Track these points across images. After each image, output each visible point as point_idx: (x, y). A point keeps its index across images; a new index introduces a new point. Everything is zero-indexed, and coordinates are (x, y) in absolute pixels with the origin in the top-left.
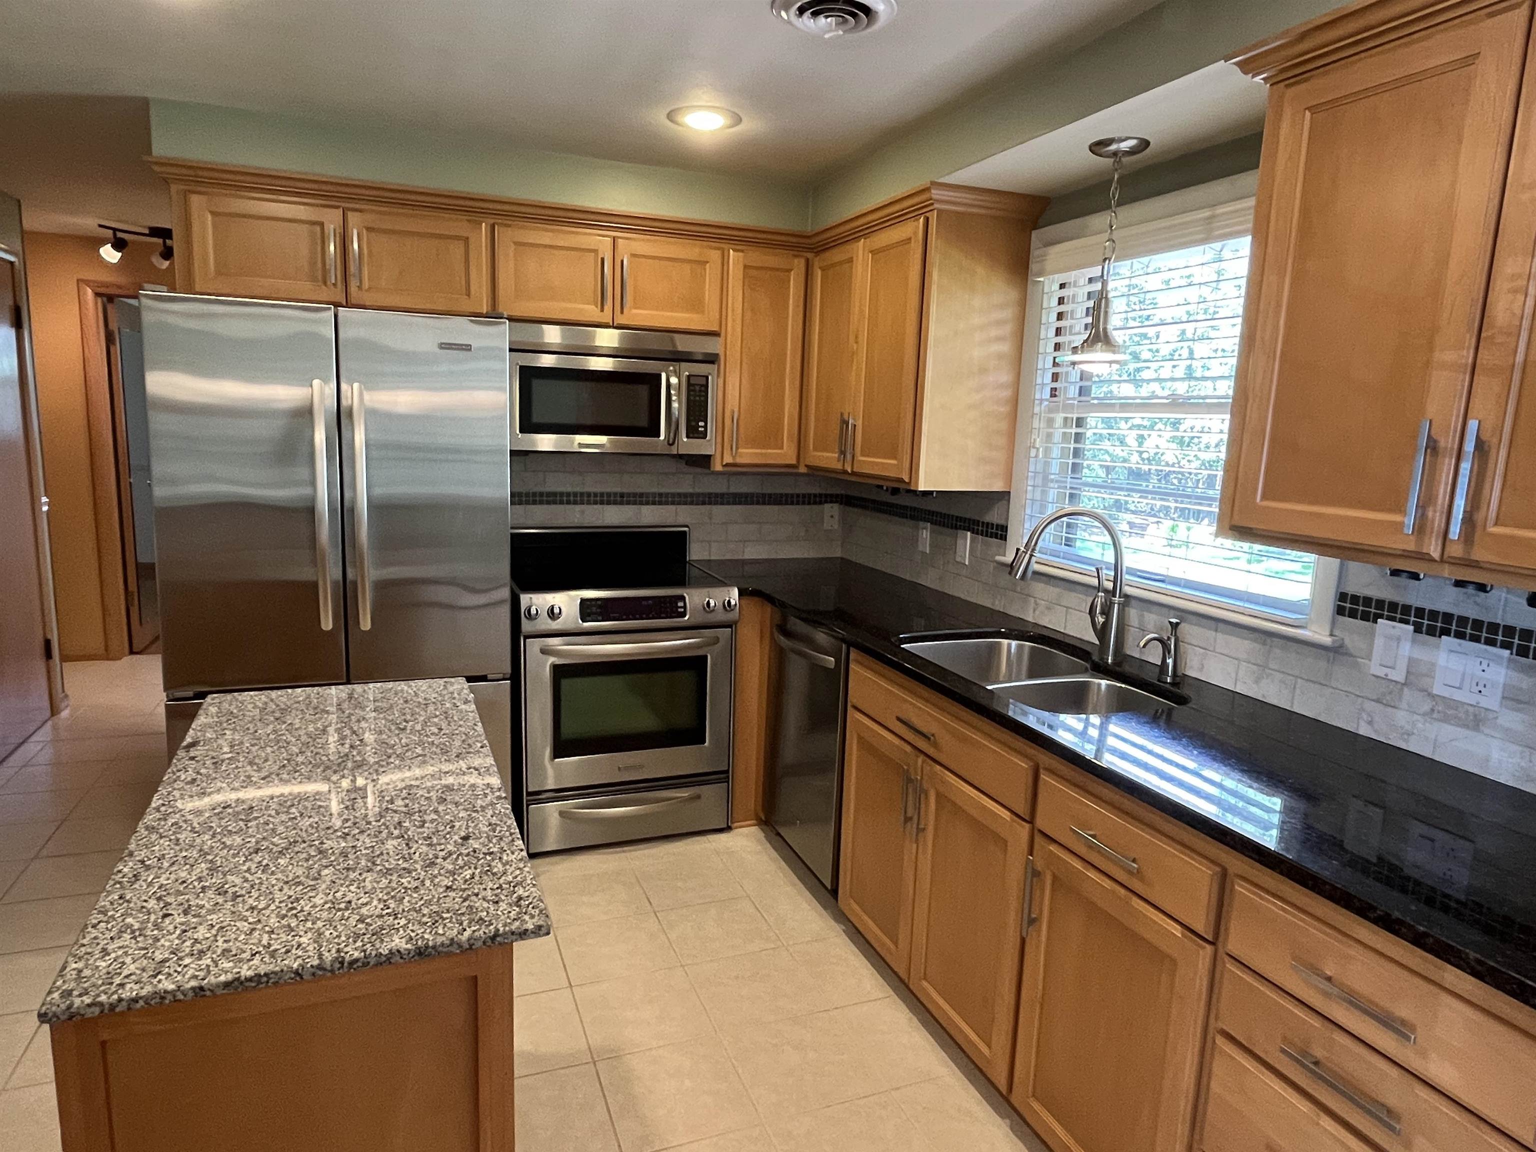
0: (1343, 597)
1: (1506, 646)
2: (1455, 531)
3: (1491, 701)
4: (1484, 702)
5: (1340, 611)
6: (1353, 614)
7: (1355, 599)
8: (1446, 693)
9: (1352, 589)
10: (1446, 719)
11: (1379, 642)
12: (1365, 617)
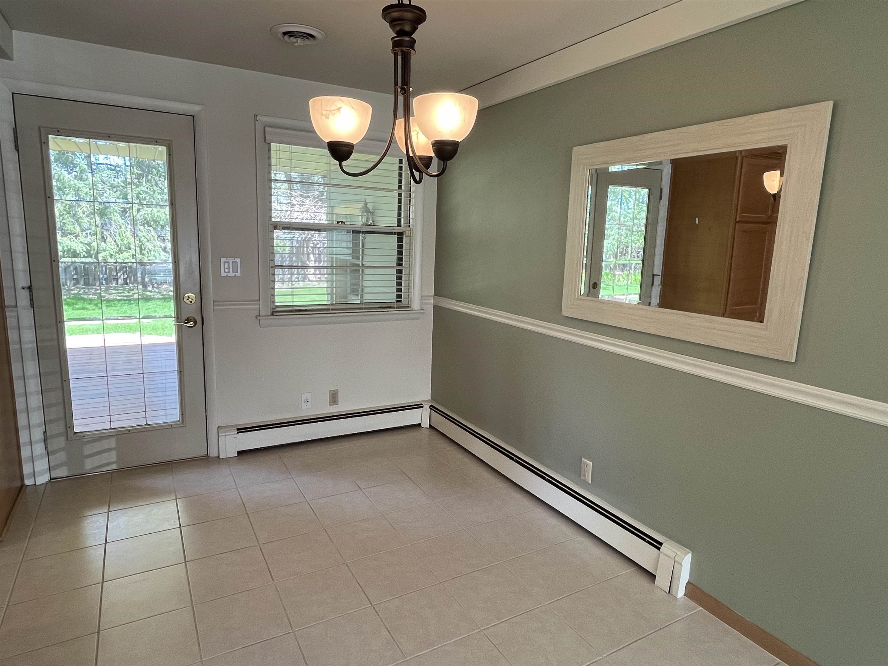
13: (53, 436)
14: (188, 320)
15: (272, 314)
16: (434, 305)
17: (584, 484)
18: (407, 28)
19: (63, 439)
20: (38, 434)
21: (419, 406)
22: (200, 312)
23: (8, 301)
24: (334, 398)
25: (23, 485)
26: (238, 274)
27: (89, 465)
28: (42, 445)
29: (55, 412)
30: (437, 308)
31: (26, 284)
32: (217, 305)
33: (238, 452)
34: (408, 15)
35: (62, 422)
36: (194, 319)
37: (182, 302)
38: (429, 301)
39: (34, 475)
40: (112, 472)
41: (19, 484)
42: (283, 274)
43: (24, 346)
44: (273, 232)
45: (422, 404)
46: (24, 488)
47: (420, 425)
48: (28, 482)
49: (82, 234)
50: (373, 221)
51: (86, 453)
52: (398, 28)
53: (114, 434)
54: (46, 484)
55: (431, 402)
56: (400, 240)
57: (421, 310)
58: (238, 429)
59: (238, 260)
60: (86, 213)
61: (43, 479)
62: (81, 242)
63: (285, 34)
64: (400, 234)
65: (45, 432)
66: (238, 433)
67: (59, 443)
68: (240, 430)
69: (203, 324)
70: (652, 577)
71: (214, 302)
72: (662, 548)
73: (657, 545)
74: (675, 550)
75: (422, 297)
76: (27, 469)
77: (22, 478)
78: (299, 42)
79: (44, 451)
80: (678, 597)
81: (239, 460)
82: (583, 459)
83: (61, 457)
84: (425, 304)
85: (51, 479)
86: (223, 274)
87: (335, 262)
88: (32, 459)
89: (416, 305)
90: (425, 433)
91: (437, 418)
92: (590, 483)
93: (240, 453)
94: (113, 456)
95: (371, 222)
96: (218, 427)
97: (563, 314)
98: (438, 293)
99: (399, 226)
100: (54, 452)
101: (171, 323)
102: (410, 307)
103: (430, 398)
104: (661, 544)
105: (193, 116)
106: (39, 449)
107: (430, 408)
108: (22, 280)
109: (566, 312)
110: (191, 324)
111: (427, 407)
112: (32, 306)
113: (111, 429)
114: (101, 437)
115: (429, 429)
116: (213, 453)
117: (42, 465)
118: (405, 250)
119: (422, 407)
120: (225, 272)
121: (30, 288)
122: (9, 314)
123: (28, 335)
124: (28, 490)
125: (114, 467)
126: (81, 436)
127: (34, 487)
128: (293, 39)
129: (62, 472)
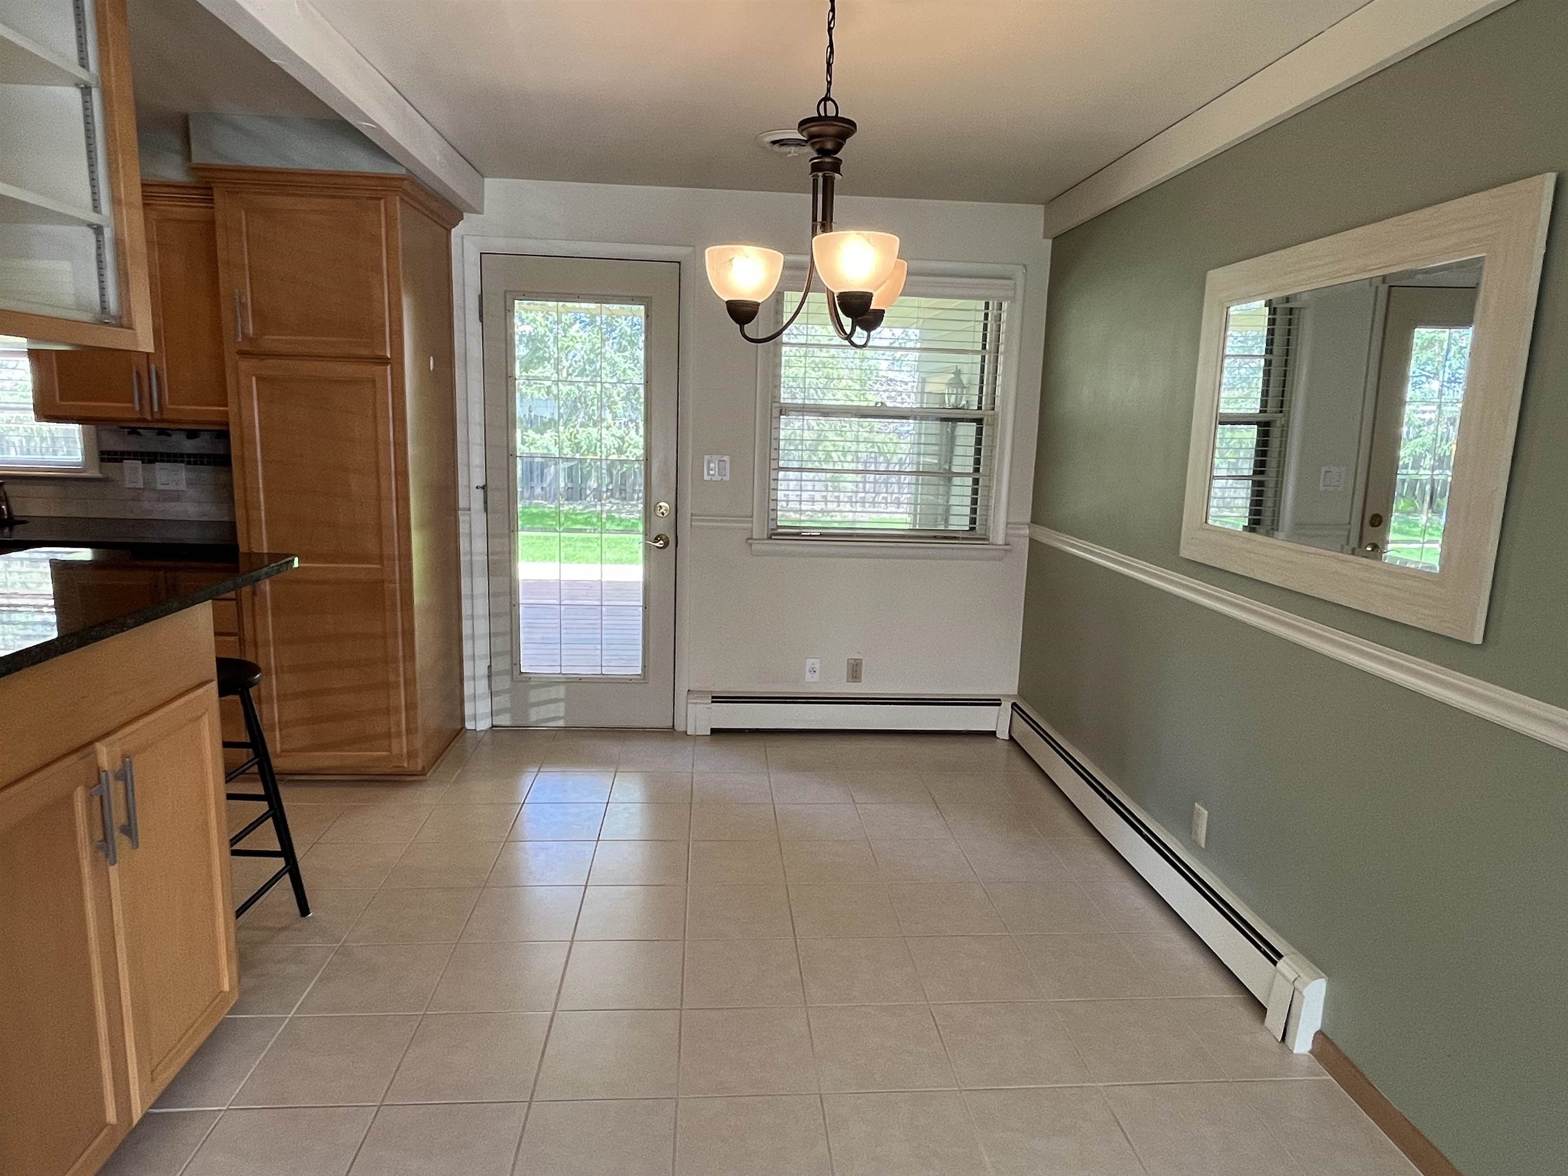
0: (102, 453)
1: (182, 462)
2: (156, 409)
3: (183, 486)
4: (179, 488)
5: (102, 460)
6: (109, 460)
7: (109, 453)
8: (163, 487)
9: (106, 448)
10: (165, 500)
11: (127, 472)
12: (116, 461)
13: (499, 673)
14: (656, 540)
15: (770, 538)
16: (1030, 539)
17: (1193, 846)
18: (829, 145)
19: (508, 678)
20: (482, 668)
21: (996, 702)
22: (674, 529)
23: (462, 503)
24: (855, 672)
25: (463, 727)
26: (727, 478)
27: (535, 716)
28: (485, 682)
29: (501, 644)
30: (1034, 544)
31: (481, 483)
32: (696, 520)
33: (712, 729)
34: (830, 130)
35: (508, 658)
36: (667, 538)
37: (653, 514)
38: (1022, 532)
39: (475, 717)
40: (559, 729)
41: (459, 727)
42: (899, 493)
43: (475, 558)
44: (780, 418)
45: (1000, 700)
46: (464, 730)
47: (993, 733)
48: (469, 725)
49: (615, 423)
50: (967, 402)
51: (532, 700)
52: (817, 146)
53: (562, 680)
54: (486, 731)
55: (1016, 699)
56: (979, 432)
57: (1006, 545)
58: (713, 697)
59: (726, 458)
60: (622, 395)
61: (483, 725)
62: (613, 435)
63: (774, 142)
64: (979, 421)
65: (490, 667)
66: (713, 702)
67: (503, 683)
68: (717, 699)
69: (676, 546)
70: (1261, 1009)
71: (692, 515)
72: (1280, 963)
73: (1273, 956)
74: (1297, 969)
75: (1007, 523)
76: (468, 709)
77: (463, 720)
78: (792, 151)
79: (487, 691)
80: (1295, 1052)
81: (711, 740)
82: (1196, 804)
83: (503, 701)
84: (1013, 535)
85: (493, 726)
86: (706, 477)
87: (921, 466)
88: (474, 698)
89: (999, 536)
90: (1000, 749)
91: (1022, 726)
92: (1203, 846)
93: (714, 731)
94: (560, 709)
95: (964, 402)
96: (689, 690)
97: (1181, 555)
98: (1036, 519)
99: (980, 408)
100: (498, 693)
101: (637, 542)
102: (988, 540)
103: (1016, 693)
104: (1280, 956)
105: (679, 263)
106: (482, 686)
107: (1012, 708)
108: (478, 479)
109: (1185, 553)
110: (660, 544)
111: (1007, 705)
112: (486, 510)
113: (561, 673)
114: (550, 682)
115: (1007, 743)
116: (679, 727)
117: (483, 707)
118: (985, 447)
119: (1000, 705)
120: (709, 474)
121: (484, 488)
122: (462, 518)
123: (480, 545)
124: (468, 734)
125: (561, 723)
126: (526, 678)
127: (474, 732)
128: (785, 149)
129: (504, 720)
